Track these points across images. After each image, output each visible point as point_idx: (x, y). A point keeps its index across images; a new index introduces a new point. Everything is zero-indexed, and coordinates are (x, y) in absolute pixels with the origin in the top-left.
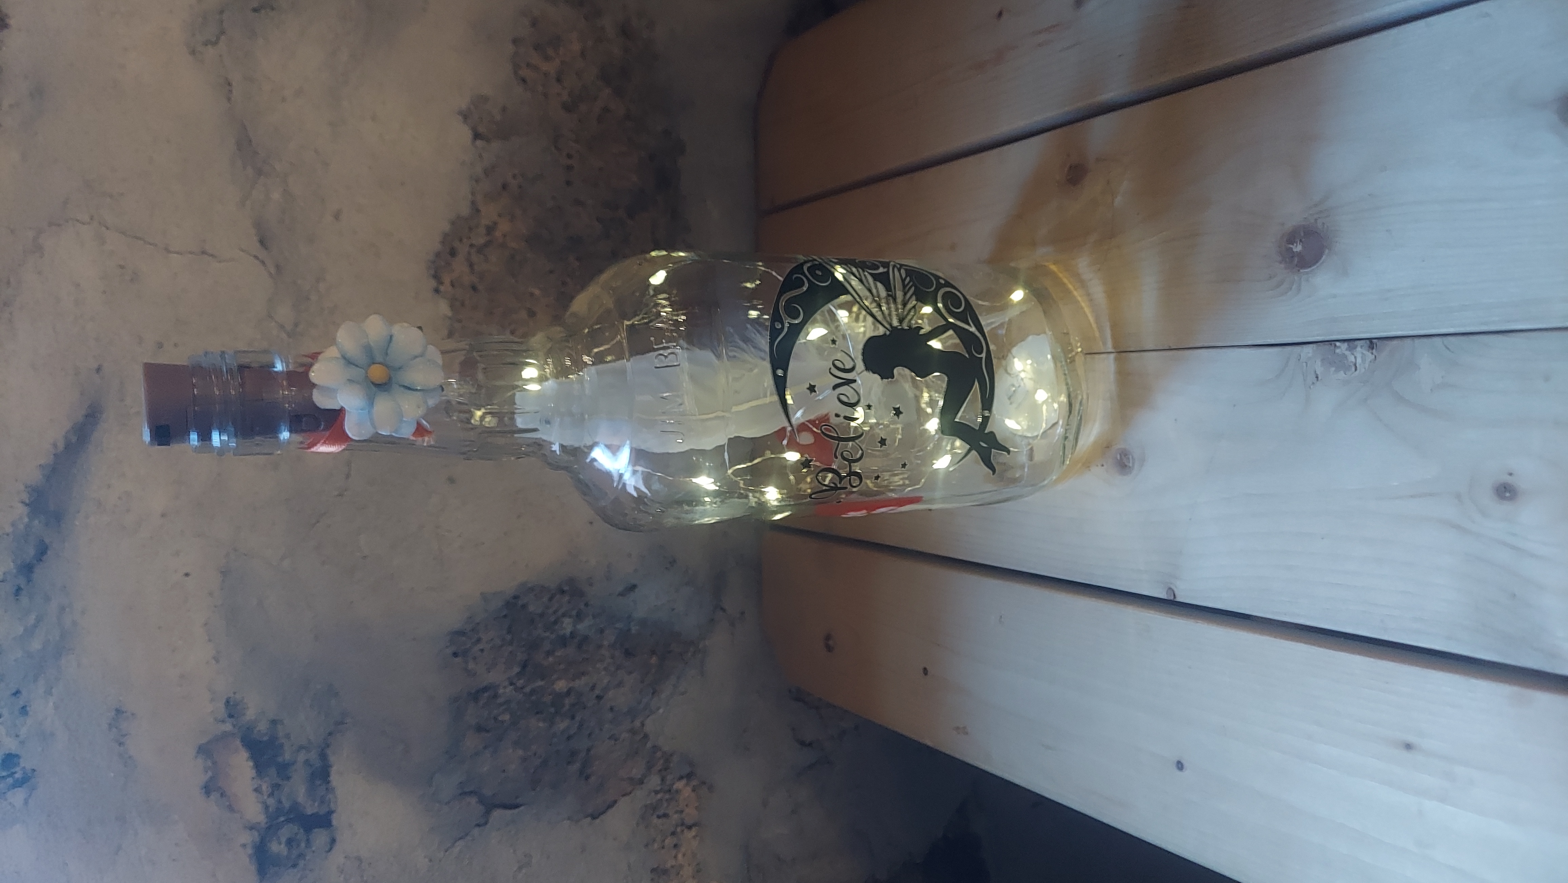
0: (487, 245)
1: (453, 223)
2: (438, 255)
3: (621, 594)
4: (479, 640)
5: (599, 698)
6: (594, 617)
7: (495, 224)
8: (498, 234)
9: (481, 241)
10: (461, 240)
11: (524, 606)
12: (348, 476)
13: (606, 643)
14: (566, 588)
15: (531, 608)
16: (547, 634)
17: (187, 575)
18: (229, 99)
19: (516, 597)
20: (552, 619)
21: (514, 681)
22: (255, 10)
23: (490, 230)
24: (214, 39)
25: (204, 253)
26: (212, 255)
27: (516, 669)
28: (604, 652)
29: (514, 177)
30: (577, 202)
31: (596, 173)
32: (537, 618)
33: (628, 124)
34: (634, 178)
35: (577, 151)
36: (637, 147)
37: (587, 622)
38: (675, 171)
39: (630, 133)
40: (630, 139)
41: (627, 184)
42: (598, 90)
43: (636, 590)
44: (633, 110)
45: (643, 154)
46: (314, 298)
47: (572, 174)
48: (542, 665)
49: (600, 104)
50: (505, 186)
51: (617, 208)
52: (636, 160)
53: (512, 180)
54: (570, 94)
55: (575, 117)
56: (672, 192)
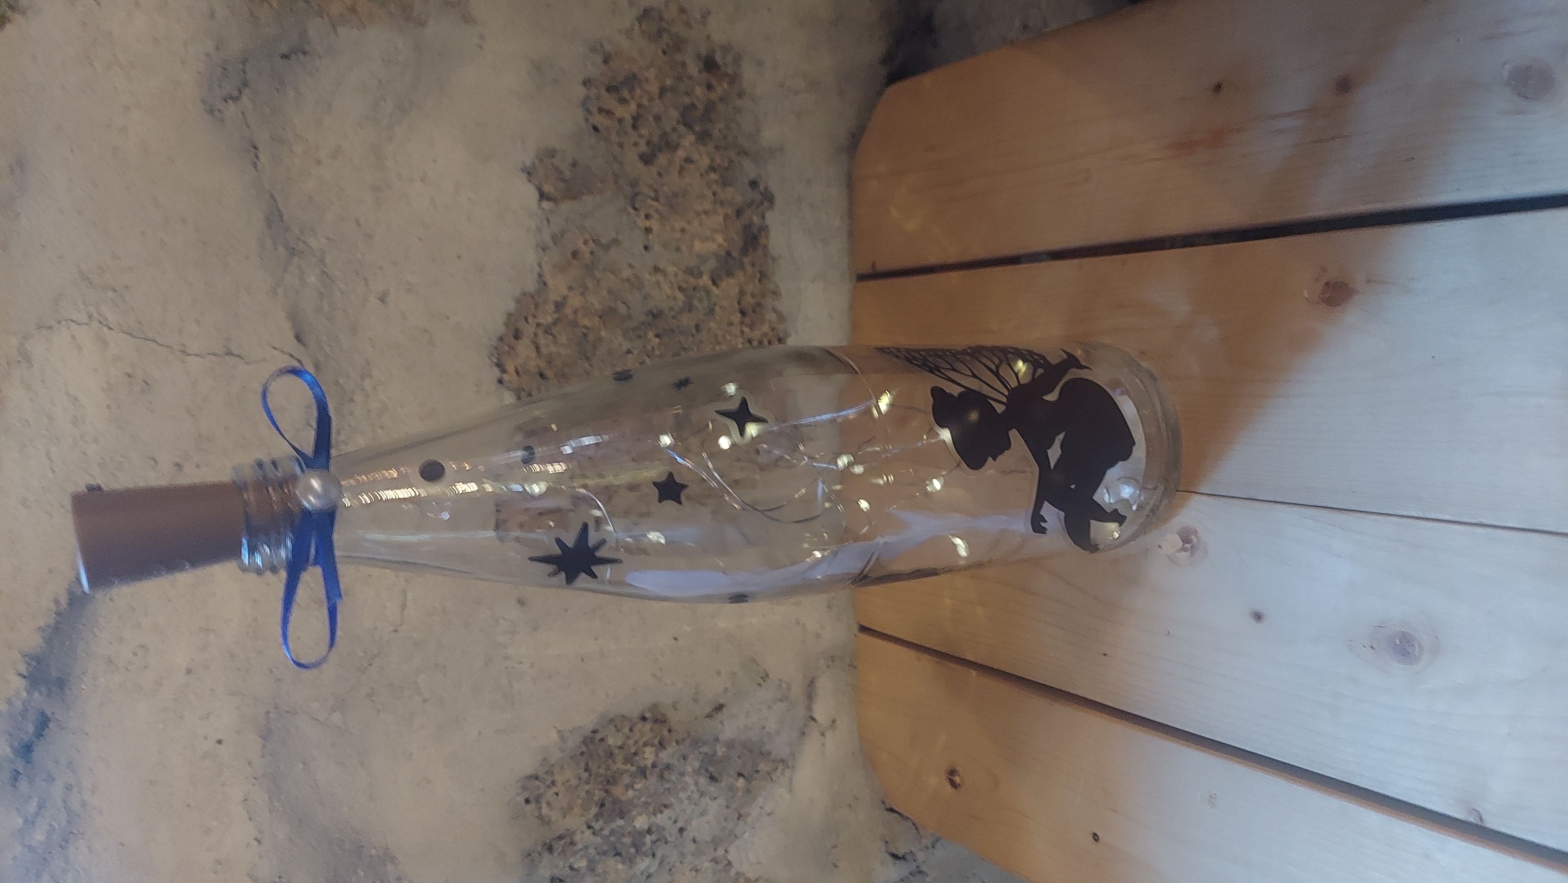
0: (555, 323)
1: (518, 301)
2: (501, 339)
3: (709, 716)
4: (553, 783)
5: (681, 830)
6: (677, 742)
7: (565, 298)
8: (568, 311)
9: (549, 319)
10: (526, 319)
11: (602, 740)
12: (403, 607)
13: (689, 769)
14: (648, 715)
15: (611, 741)
16: (627, 767)
17: (220, 742)
18: (255, 165)
19: (595, 732)
20: (633, 750)
21: (593, 824)
22: (286, 57)
23: (559, 306)
24: (235, 93)
25: (230, 353)
26: (238, 356)
27: (594, 810)
28: (688, 779)
29: (586, 242)
30: (657, 269)
31: (678, 235)
32: (616, 751)
33: (713, 176)
34: (720, 239)
35: (657, 211)
36: (722, 203)
37: (671, 749)
38: (764, 228)
39: (715, 187)
40: (714, 194)
41: (712, 247)
42: (680, 136)
43: (724, 709)
44: (718, 161)
45: (730, 211)
46: (359, 398)
47: (651, 237)
48: (620, 801)
49: (681, 153)
50: (575, 254)
51: (701, 275)
52: (721, 219)
53: (583, 246)
54: (648, 143)
55: (654, 169)
56: (760, 252)
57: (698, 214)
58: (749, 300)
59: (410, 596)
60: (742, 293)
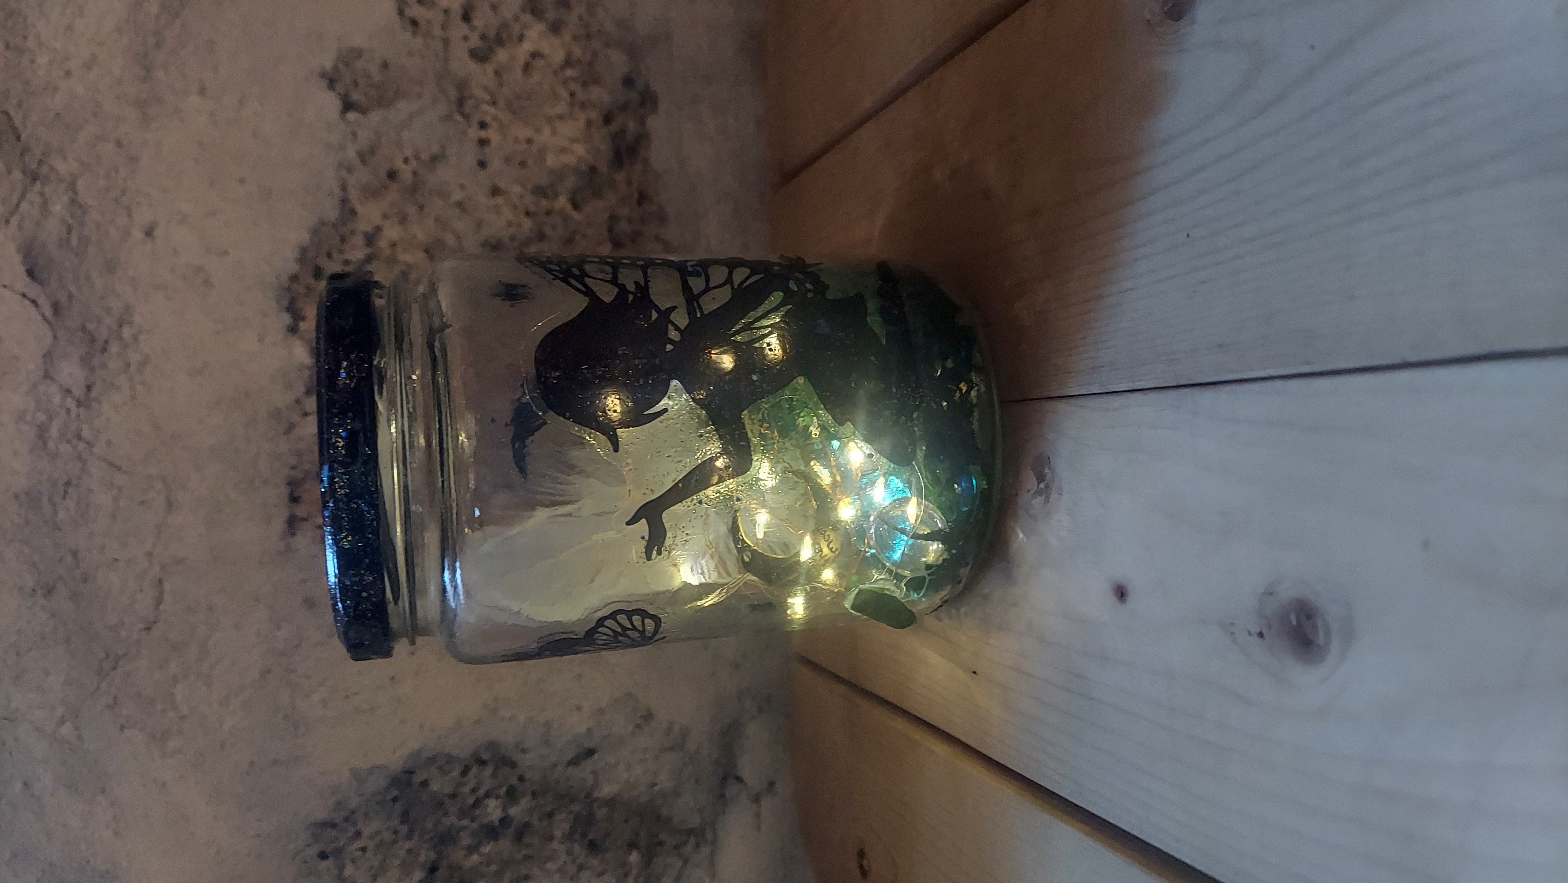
0: (368, 260)
1: (314, 232)
2: (294, 278)
3: (572, 763)
4: (358, 834)
6: (534, 794)
7: (379, 229)
8: (383, 244)
9: (360, 255)
10: (329, 256)
11: (425, 784)
12: (159, 600)
13: (557, 832)
14: (485, 756)
16: (465, 822)
19: (410, 772)
20: (471, 800)
23: (370, 239)
28: (555, 845)
29: (406, 161)
30: (495, 191)
31: (523, 147)
32: (447, 801)
33: (569, 72)
34: (580, 150)
35: (495, 118)
36: (583, 105)
37: (525, 803)
38: (642, 138)
39: (573, 86)
40: (572, 95)
41: (570, 160)
42: (525, 26)
43: (596, 756)
44: (577, 52)
45: (594, 115)
46: (114, 348)
47: (487, 150)
48: (460, 868)
49: (527, 47)
50: (392, 175)
51: (556, 195)
52: (582, 124)
53: (403, 167)
54: (483, 37)
55: (490, 68)
56: (638, 167)
57: (550, 120)
58: (623, 227)
59: (167, 586)
60: (613, 219)
